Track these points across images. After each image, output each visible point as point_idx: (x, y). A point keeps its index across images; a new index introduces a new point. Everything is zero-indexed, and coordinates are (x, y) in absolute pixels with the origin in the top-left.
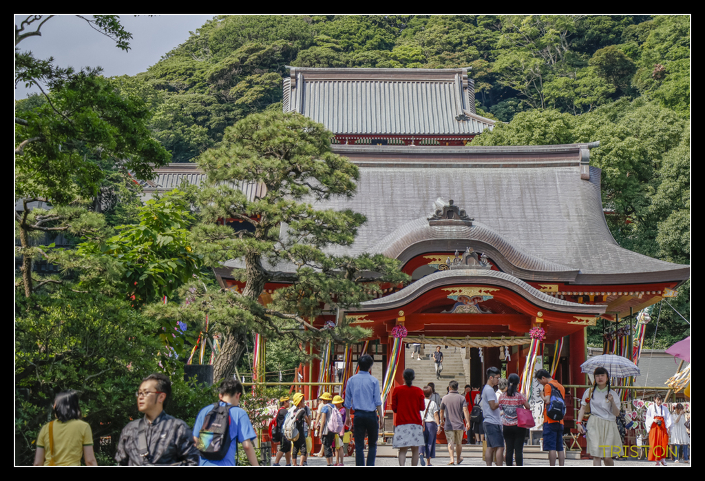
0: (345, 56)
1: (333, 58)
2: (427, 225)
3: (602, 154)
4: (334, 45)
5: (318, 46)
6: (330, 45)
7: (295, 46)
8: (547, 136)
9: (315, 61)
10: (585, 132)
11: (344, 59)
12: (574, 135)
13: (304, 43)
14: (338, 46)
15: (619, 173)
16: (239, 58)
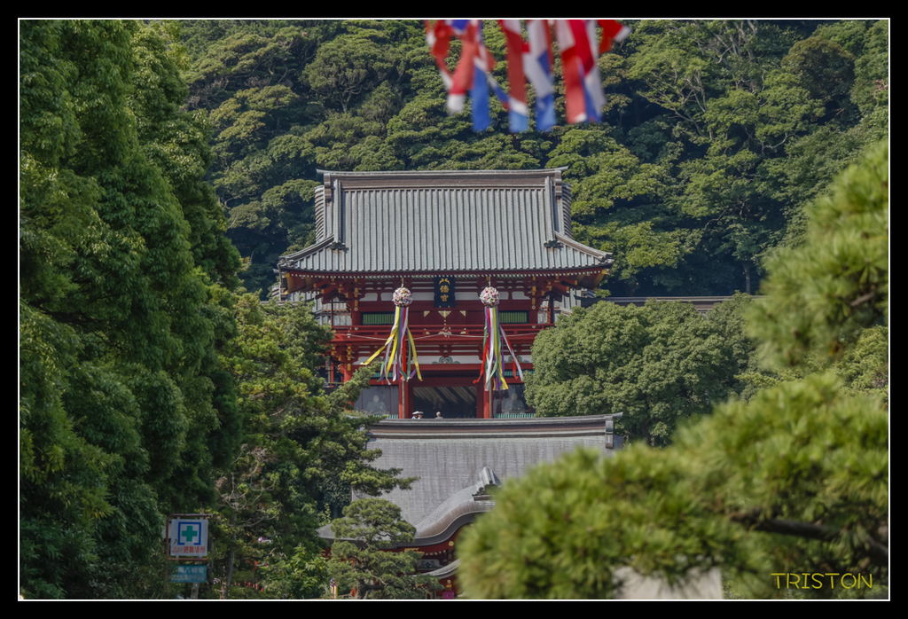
0: (393, 52)
1: (374, 57)
2: (472, 500)
3: (680, 359)
4: (375, 32)
5: (347, 33)
6: (368, 32)
7: (313, 36)
8: (621, 337)
9: (346, 64)
10: (662, 333)
11: (392, 57)
12: (651, 336)
13: (326, 31)
14: (381, 34)
15: (698, 380)
16: (222, 60)
